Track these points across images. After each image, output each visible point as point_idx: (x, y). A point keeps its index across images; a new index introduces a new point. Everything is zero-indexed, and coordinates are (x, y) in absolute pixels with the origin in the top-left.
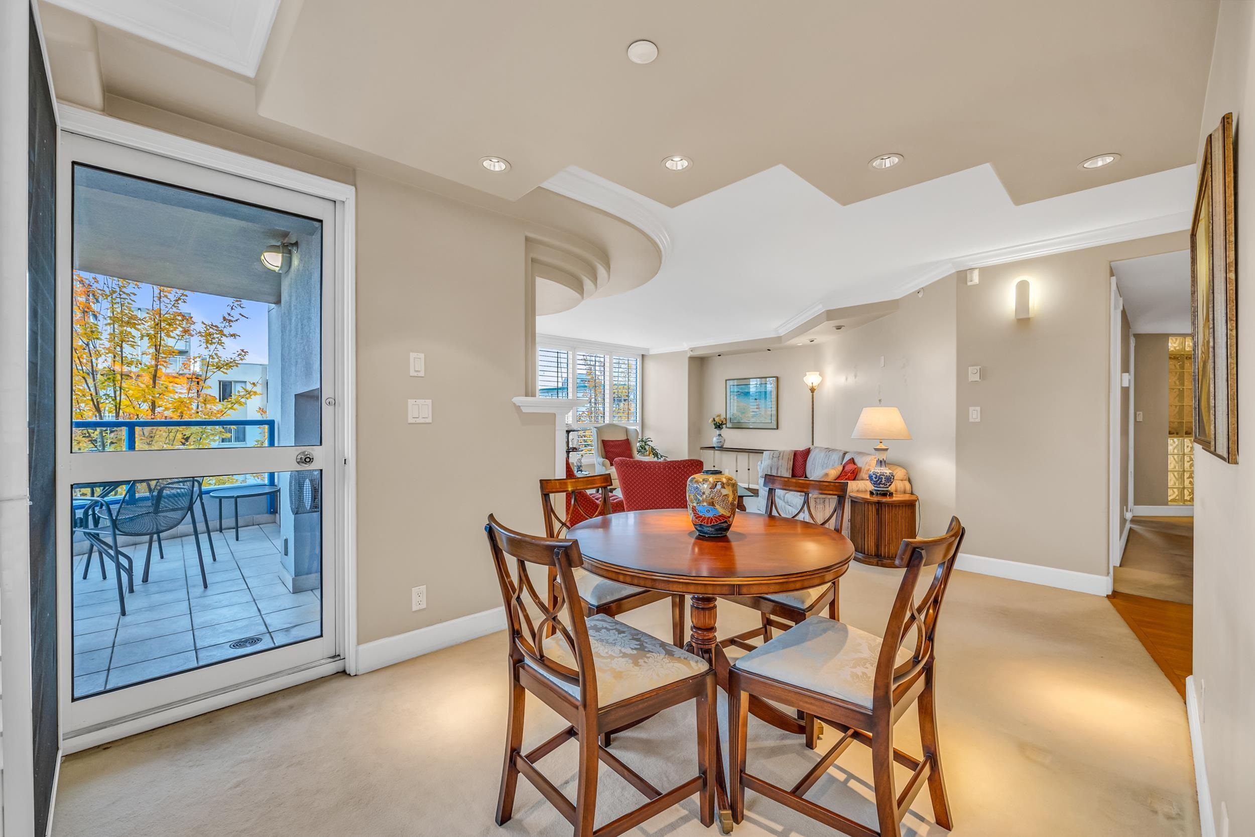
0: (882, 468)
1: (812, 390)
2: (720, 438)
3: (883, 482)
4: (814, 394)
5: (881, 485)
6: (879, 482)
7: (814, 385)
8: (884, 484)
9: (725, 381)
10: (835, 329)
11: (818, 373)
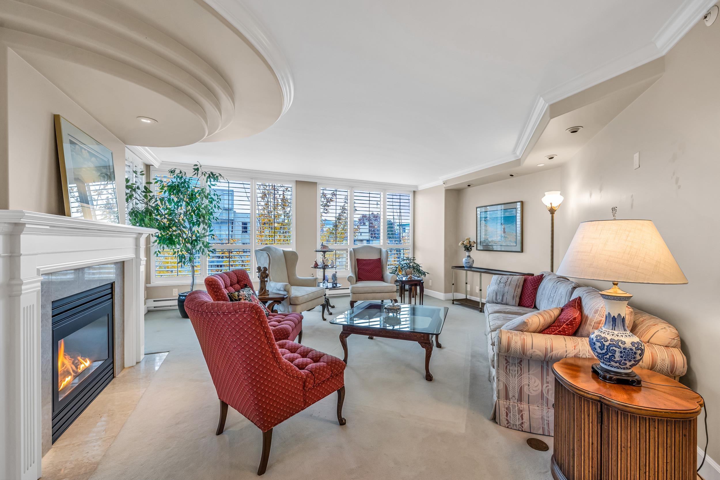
0: (616, 332)
1: (552, 211)
2: (469, 259)
3: (617, 358)
4: (554, 215)
5: (612, 363)
6: (608, 356)
7: (553, 205)
8: (619, 362)
9: (476, 208)
10: (570, 132)
11: (559, 192)
